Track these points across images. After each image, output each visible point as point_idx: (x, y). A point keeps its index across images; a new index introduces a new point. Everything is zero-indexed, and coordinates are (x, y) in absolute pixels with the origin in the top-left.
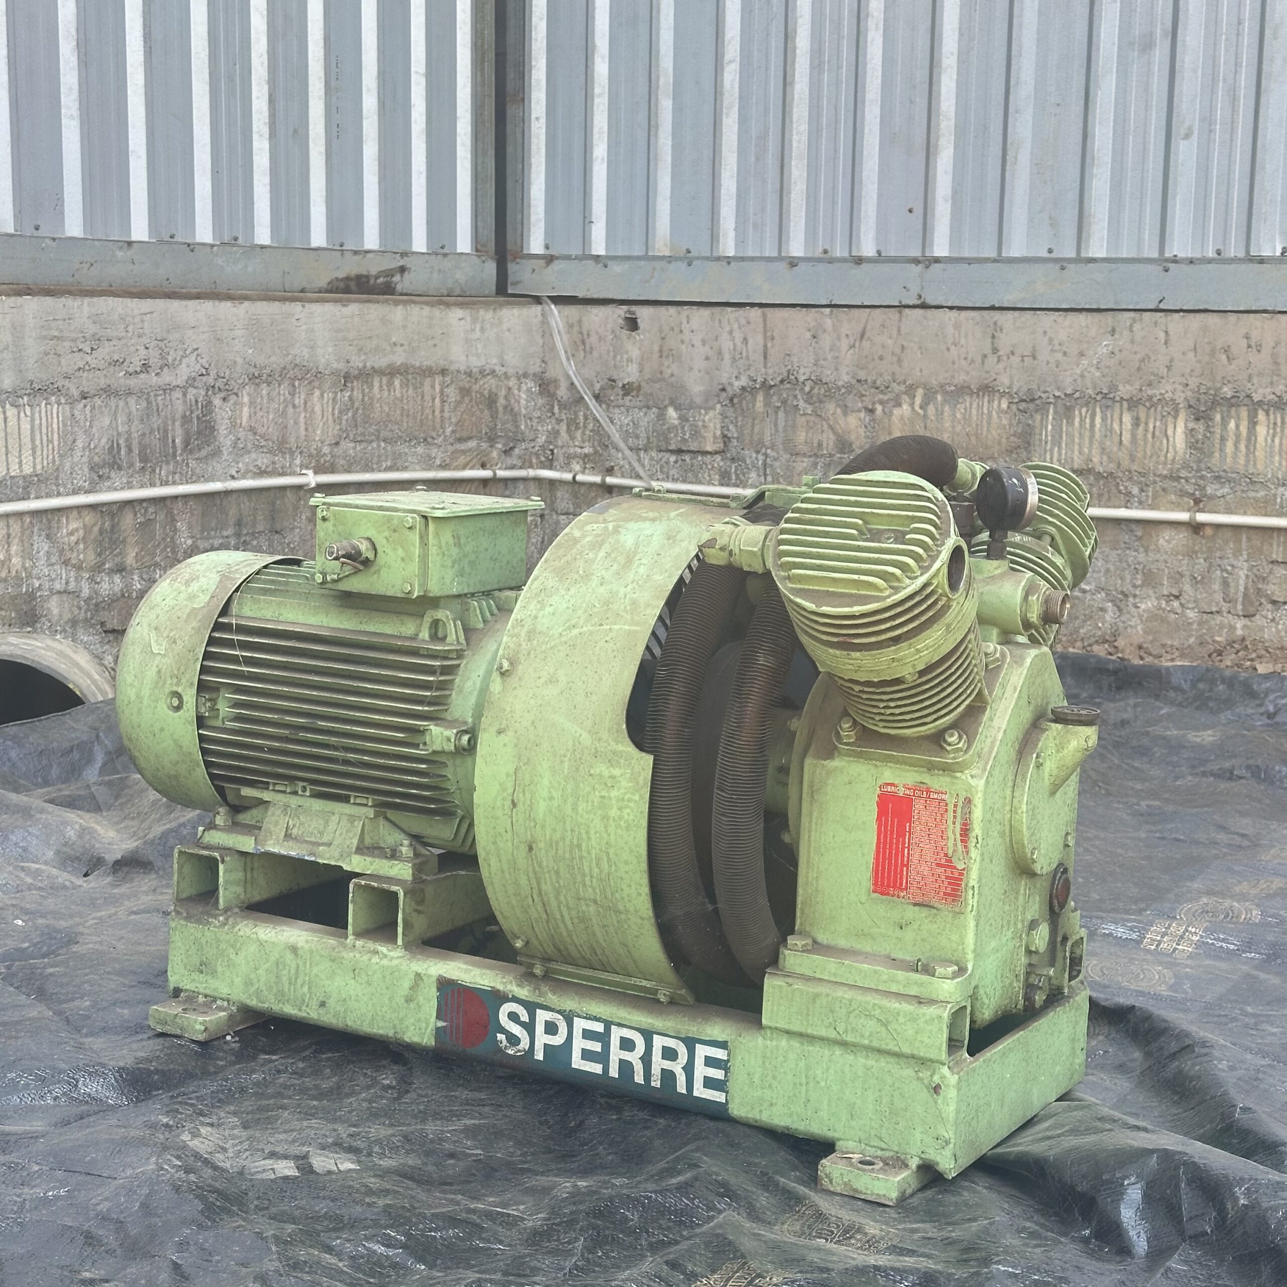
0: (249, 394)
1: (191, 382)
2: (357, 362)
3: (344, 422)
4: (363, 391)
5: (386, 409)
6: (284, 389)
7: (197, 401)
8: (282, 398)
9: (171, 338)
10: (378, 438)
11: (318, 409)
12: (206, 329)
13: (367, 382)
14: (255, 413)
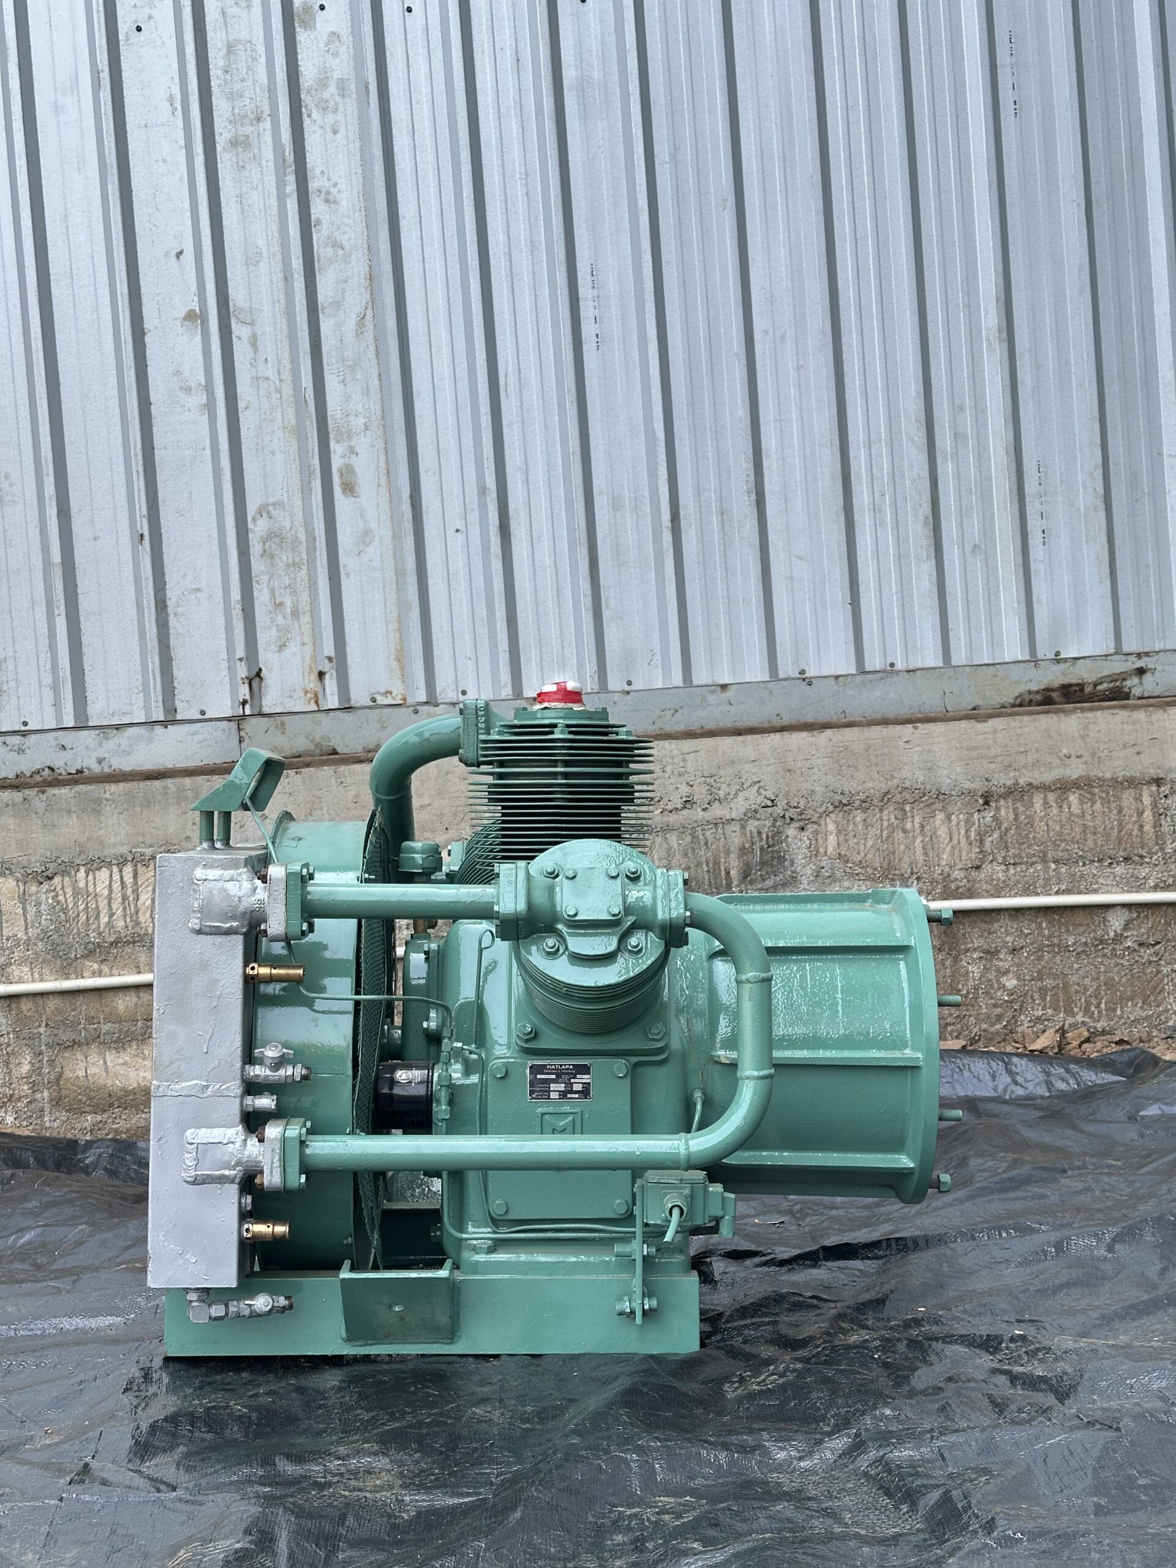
0: (835, 822)
1: (752, 814)
2: (1004, 779)
3: (988, 844)
4: (1015, 809)
5: (1057, 828)
6: (889, 815)
7: (759, 833)
8: (886, 823)
9: (722, 773)
10: (1044, 860)
11: (942, 832)
12: (772, 761)
13: (1022, 799)
14: (846, 841)
